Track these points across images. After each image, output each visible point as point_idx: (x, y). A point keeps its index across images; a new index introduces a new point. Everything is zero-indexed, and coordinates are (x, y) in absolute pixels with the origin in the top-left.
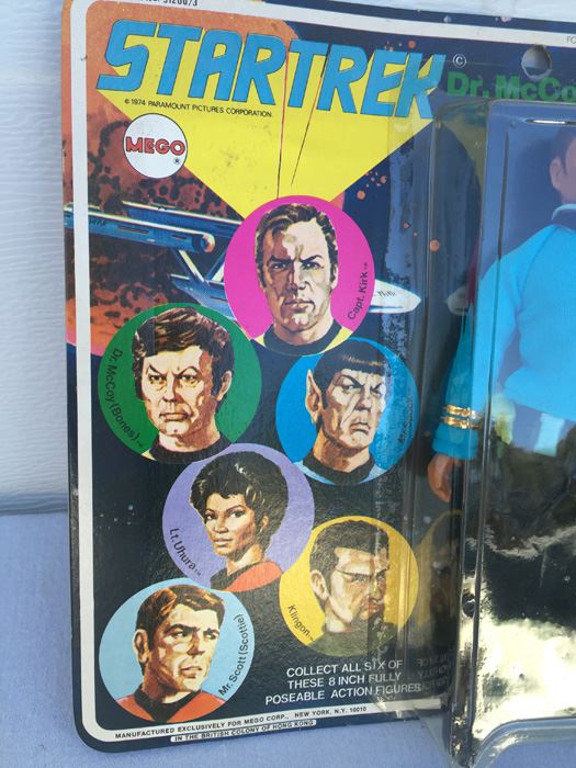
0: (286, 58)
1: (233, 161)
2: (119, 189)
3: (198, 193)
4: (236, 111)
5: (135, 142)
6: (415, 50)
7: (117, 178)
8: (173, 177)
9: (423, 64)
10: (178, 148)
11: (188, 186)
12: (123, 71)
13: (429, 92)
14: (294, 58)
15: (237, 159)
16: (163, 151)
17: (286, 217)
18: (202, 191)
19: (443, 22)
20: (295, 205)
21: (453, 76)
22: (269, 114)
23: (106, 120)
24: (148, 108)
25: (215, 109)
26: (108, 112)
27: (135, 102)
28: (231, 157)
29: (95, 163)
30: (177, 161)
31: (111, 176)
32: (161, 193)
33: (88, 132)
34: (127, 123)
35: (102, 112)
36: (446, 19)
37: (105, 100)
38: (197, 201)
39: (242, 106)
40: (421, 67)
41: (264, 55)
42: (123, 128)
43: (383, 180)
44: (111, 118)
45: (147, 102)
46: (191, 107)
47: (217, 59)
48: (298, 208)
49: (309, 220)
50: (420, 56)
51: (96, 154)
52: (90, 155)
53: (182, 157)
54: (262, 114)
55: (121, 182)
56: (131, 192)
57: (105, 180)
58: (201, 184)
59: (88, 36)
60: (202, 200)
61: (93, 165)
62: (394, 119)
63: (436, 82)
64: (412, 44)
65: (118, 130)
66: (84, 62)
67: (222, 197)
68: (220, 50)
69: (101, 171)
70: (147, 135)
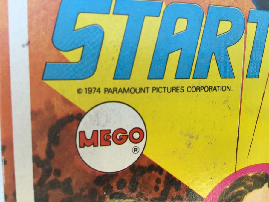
0: (245, 29)
1: (193, 141)
2: (72, 193)
3: (158, 181)
4: (196, 89)
5: (89, 136)
7: (69, 181)
8: (132, 168)
10: (136, 136)
11: (147, 175)
12: (74, 56)
14: (252, 28)
15: (197, 138)
16: (120, 142)
17: (242, 188)
18: (163, 178)
20: (251, 175)
22: (228, 88)
23: (55, 116)
24: (103, 96)
25: (175, 89)
26: (57, 103)
27: (90, 91)
28: (192, 137)
29: (42, 166)
30: (136, 150)
31: (61, 179)
32: (119, 187)
33: (33, 132)
34: (79, 116)
35: (50, 106)
37: (53, 92)
38: (157, 188)
39: (202, 83)
41: (225, 27)
42: (75, 122)
44: (60, 111)
45: (102, 90)
46: (150, 90)
47: (179, 34)
48: (253, 177)
49: (262, 186)
51: (43, 156)
52: (36, 159)
53: (141, 145)
54: (222, 89)
55: (73, 184)
56: (86, 192)
57: (54, 185)
58: (160, 170)
59: (30, 17)
60: (161, 187)
61: (40, 170)
65: (69, 125)
66: (27, 49)
67: (182, 180)
68: (181, 25)
69: (49, 175)
70: (103, 126)
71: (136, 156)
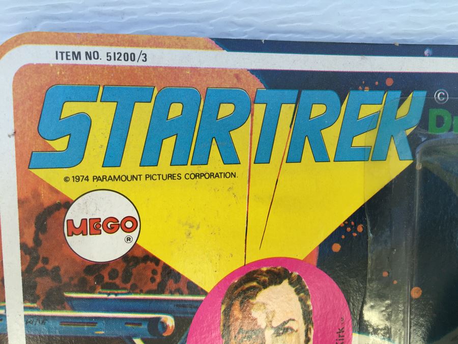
0: (251, 111)
1: (193, 231)
2: (60, 281)
3: (154, 272)
4: (195, 176)
5: (77, 224)
6: (393, 88)
7: (57, 269)
8: (125, 258)
9: (401, 102)
10: (129, 224)
11: (142, 265)
12: (60, 145)
13: (409, 132)
14: (259, 110)
15: (198, 228)
16: (112, 230)
17: (255, 284)
18: (159, 269)
19: (424, 56)
20: (264, 269)
21: (434, 113)
22: (233, 175)
23: (42, 204)
24: (91, 185)
25: (171, 176)
26: (43, 192)
27: (77, 179)
28: (191, 227)
29: (30, 254)
30: (129, 239)
31: (49, 267)
32: (111, 277)
33: (20, 219)
34: (67, 204)
35: (36, 194)
36: (426, 52)
37: (40, 181)
38: (153, 280)
39: (202, 169)
40: (399, 107)
41: (226, 110)
42: (63, 210)
43: (360, 228)
44: (47, 200)
45: (91, 178)
46: (143, 177)
47: (173, 120)
48: (268, 272)
49: (280, 283)
50: (398, 94)
51: (30, 243)
52: (23, 246)
53: (134, 235)
54: (225, 175)
55: (62, 272)
56: (76, 281)
57: (43, 272)
58: (157, 261)
59: (16, 108)
60: (158, 279)
61: (28, 257)
62: (369, 163)
63: (416, 121)
64: (389, 82)
65: (57, 213)
66: (13, 138)
67: (181, 272)
68: (176, 110)
69: (36, 263)
70: (93, 215)
71: (129, 246)
